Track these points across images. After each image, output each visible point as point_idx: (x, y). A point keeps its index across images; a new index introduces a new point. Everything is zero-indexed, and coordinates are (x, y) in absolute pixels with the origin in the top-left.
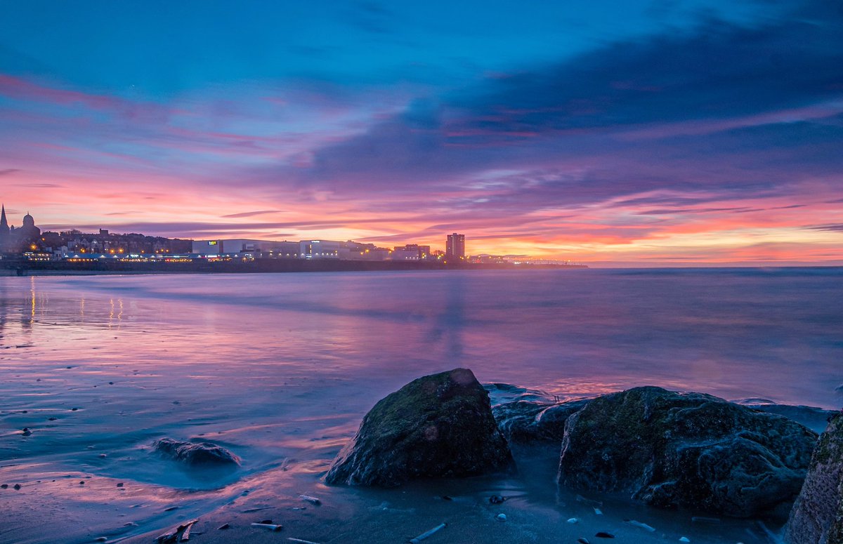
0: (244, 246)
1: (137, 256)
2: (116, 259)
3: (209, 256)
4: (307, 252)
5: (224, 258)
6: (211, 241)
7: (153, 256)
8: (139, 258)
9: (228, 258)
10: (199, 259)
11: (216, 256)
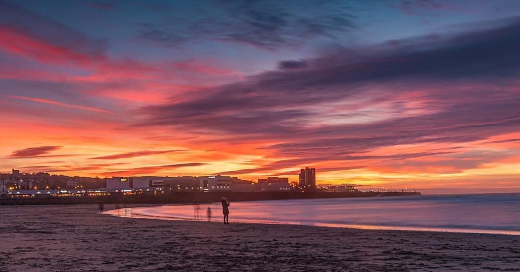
0: (151, 182)
1: (66, 191)
2: (49, 194)
3: (125, 191)
4: (205, 186)
5: (137, 192)
6: (123, 178)
7: (79, 192)
8: (67, 193)
9: (141, 191)
10: (117, 193)
11: (131, 191)
